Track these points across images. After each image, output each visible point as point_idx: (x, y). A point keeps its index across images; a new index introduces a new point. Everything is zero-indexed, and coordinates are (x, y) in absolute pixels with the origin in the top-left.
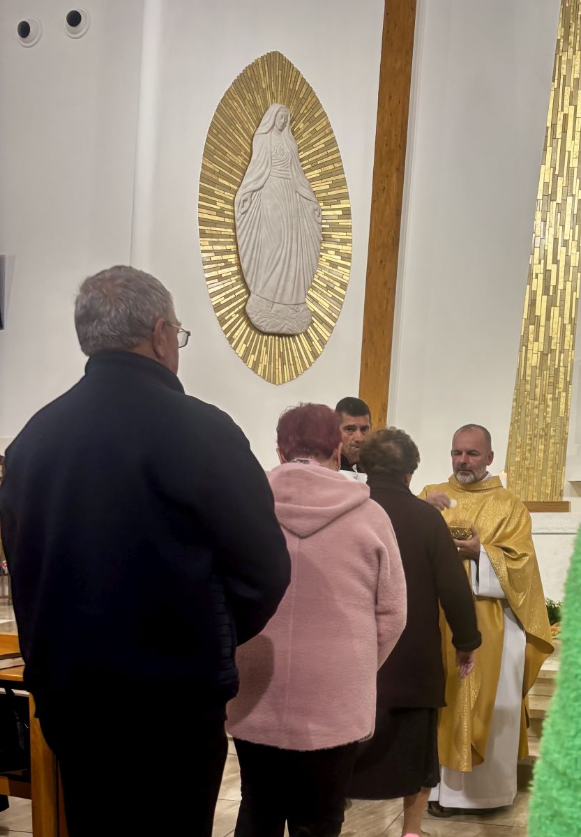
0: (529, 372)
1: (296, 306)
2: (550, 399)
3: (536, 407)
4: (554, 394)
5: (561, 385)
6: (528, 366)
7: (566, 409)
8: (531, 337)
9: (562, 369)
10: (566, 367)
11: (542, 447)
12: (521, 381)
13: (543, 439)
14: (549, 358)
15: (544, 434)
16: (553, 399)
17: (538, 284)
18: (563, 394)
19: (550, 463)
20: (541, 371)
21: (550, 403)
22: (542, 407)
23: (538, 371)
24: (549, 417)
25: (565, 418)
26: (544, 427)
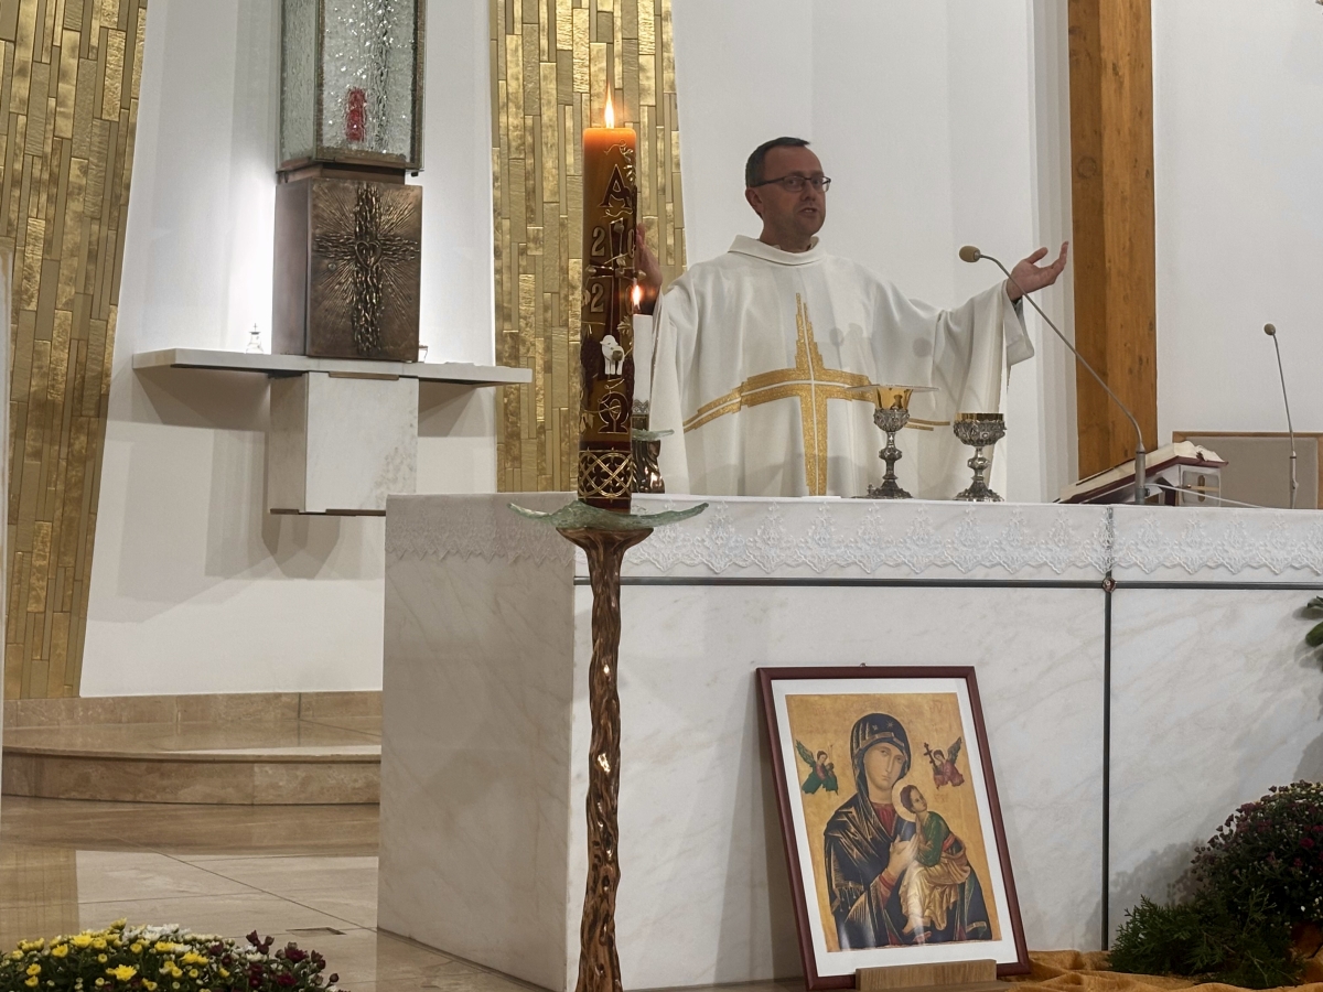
2: (71, 50)
3: (22, 72)
4: (85, 31)
7: (128, 100)
11: (38, 226)
13: (44, 198)
15: (46, 176)
16: (83, 50)
18: (117, 40)
19: (67, 292)
21: (70, 62)
22: (42, 74)
24: (64, 115)
25: (123, 129)
26: (48, 149)
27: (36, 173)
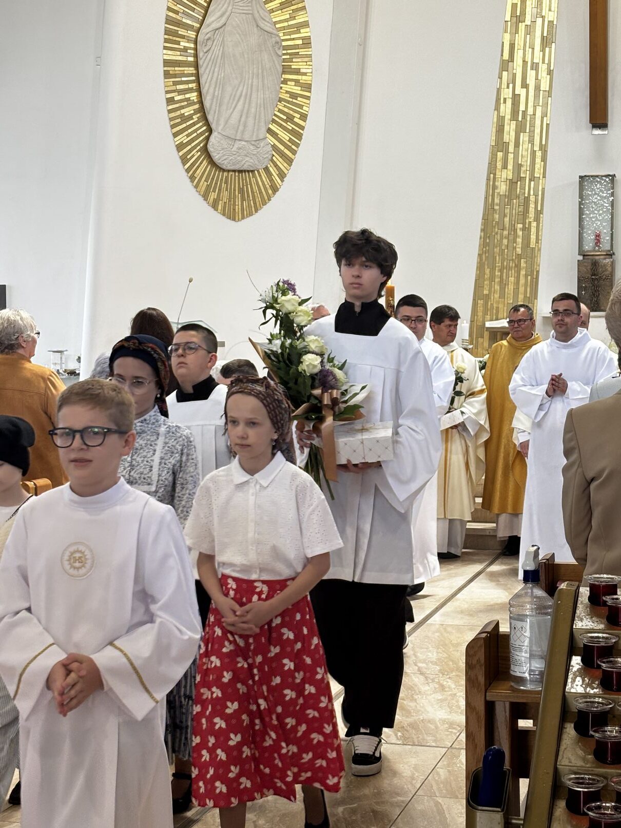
0: (497, 201)
1: (258, 142)
2: (520, 229)
3: (505, 238)
4: (524, 224)
5: (532, 214)
6: (496, 194)
7: (538, 241)
8: (499, 165)
9: (532, 198)
10: (536, 195)
11: (512, 279)
12: (489, 210)
13: (513, 271)
14: (518, 187)
15: (514, 265)
16: (523, 229)
17: (506, 109)
18: (534, 224)
19: (521, 296)
20: (510, 200)
21: (520, 233)
22: (511, 238)
23: (506, 200)
24: (519, 248)
25: (537, 248)
26: (514, 258)
27: (511, 265)
